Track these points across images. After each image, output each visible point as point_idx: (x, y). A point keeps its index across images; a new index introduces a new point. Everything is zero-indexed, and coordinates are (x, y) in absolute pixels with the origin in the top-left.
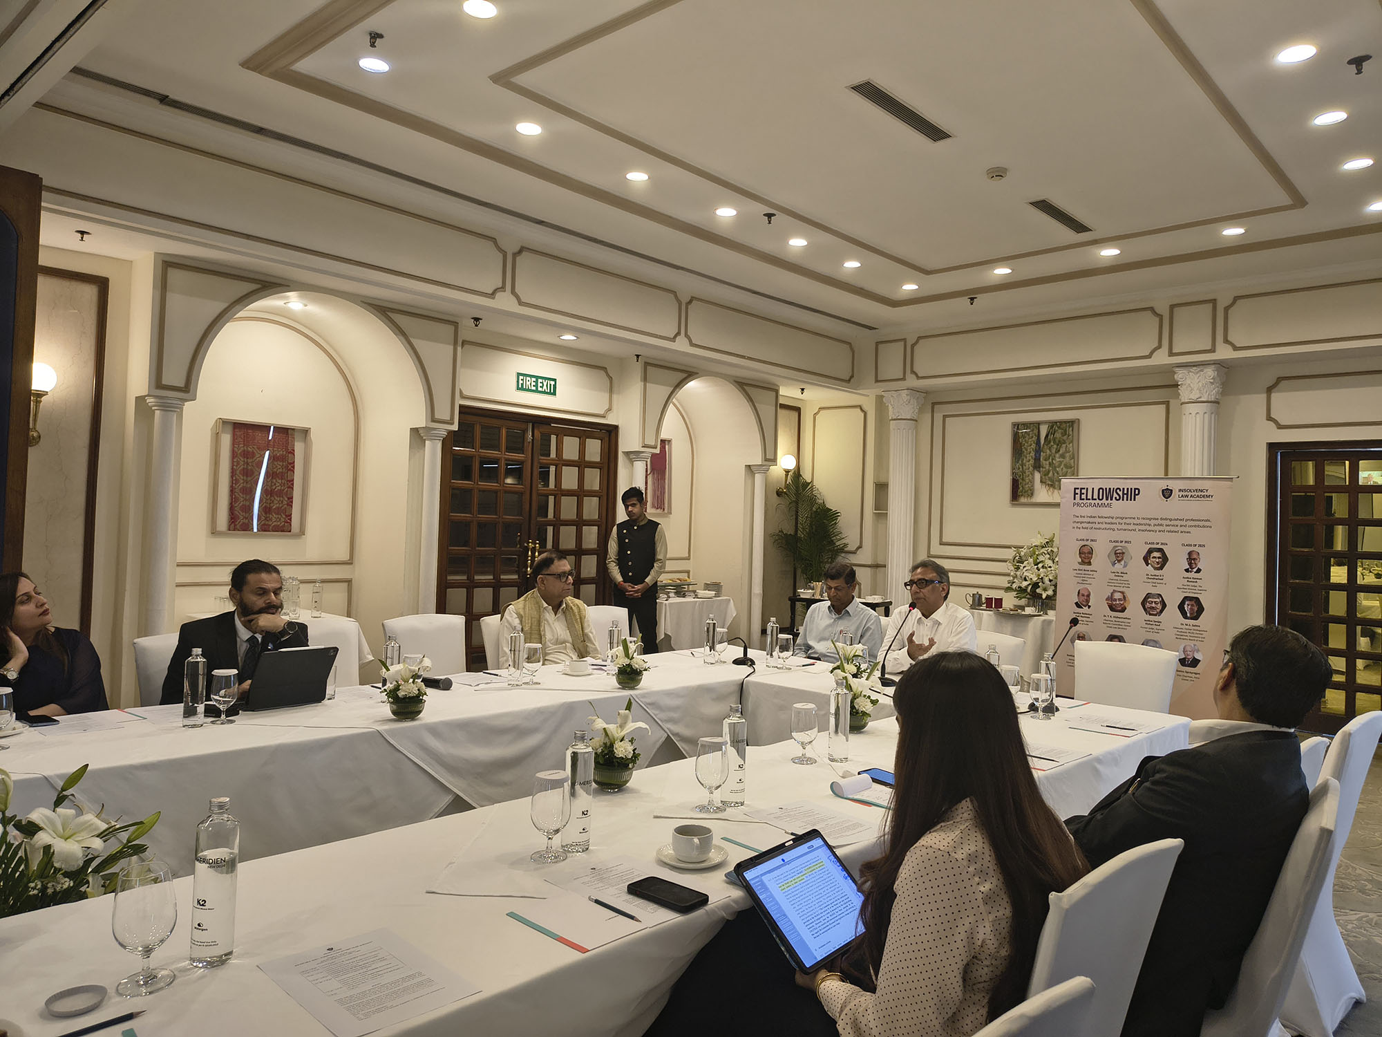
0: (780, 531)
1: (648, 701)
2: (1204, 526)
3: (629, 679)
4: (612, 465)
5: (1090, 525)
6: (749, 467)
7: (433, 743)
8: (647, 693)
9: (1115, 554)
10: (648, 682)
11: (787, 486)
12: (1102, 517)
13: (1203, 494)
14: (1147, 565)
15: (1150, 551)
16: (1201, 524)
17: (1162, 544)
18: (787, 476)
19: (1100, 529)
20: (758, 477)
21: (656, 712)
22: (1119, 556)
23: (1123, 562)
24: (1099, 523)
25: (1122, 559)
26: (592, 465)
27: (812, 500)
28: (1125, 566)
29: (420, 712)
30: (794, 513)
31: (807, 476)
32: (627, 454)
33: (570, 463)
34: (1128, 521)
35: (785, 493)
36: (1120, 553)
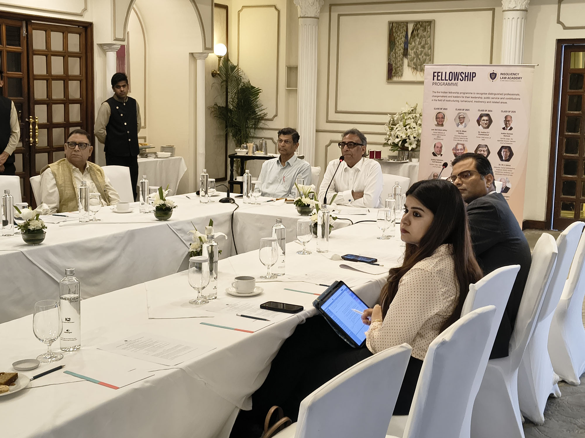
0: (215, 104)
1: (178, 228)
2: (515, 99)
3: (164, 214)
4: (89, 54)
5: (443, 99)
6: (192, 54)
8: (176, 223)
9: (459, 118)
10: (175, 215)
11: (220, 69)
12: (451, 93)
13: (515, 76)
14: (479, 125)
15: (481, 116)
16: (514, 97)
17: (489, 111)
18: (219, 60)
19: (449, 101)
20: (199, 62)
21: (182, 235)
22: (461, 119)
23: (464, 124)
24: (449, 97)
25: (464, 122)
26: (73, 55)
27: (238, 79)
28: (465, 127)
29: (42, 240)
30: (224, 90)
31: (234, 61)
32: (101, 46)
33: (57, 54)
34: (467, 95)
35: (218, 74)
36: (462, 118)
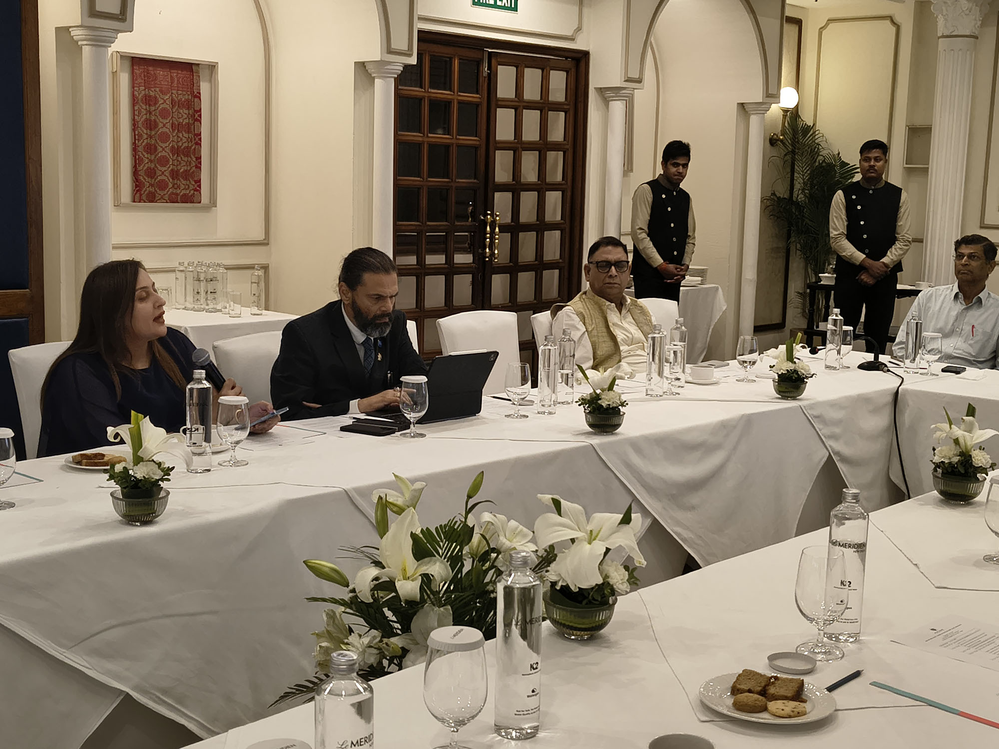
0: (772, 194)
1: (815, 413)
3: (794, 388)
4: (581, 106)
6: (742, 105)
7: (636, 460)
8: (813, 404)
10: (812, 391)
11: (783, 133)
18: (785, 116)
20: (754, 120)
21: (821, 427)
26: (557, 107)
27: (814, 150)
29: (619, 425)
30: (789, 170)
31: (807, 118)
32: (601, 91)
33: (531, 106)
35: (782, 141)
